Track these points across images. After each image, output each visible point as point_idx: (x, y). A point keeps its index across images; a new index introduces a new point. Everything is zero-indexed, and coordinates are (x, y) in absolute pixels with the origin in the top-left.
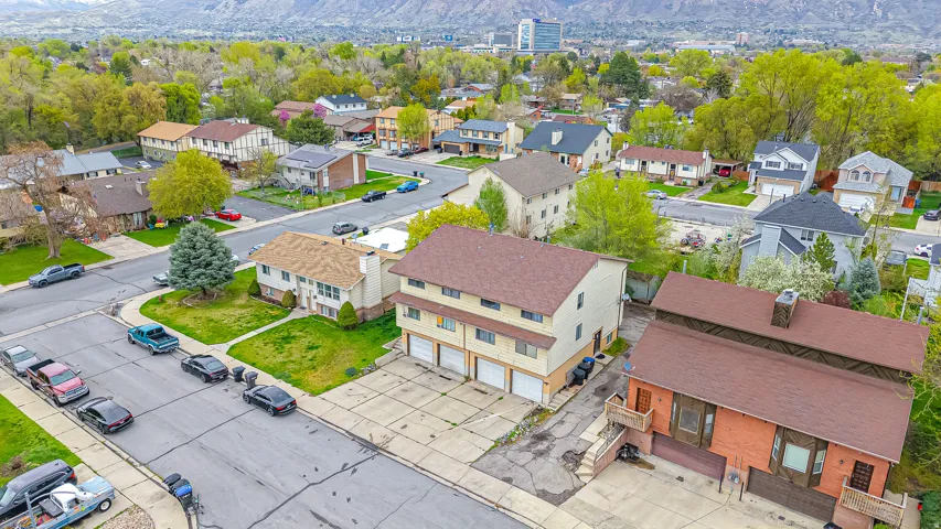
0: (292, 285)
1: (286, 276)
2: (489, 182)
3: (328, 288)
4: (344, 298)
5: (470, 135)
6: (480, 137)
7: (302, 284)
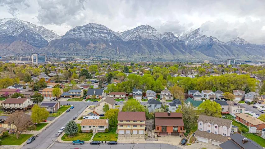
0: (92, 128)
1: (90, 127)
2: (105, 104)
3: (101, 126)
4: (105, 128)
5: (72, 93)
6: (75, 93)
7: (94, 128)
